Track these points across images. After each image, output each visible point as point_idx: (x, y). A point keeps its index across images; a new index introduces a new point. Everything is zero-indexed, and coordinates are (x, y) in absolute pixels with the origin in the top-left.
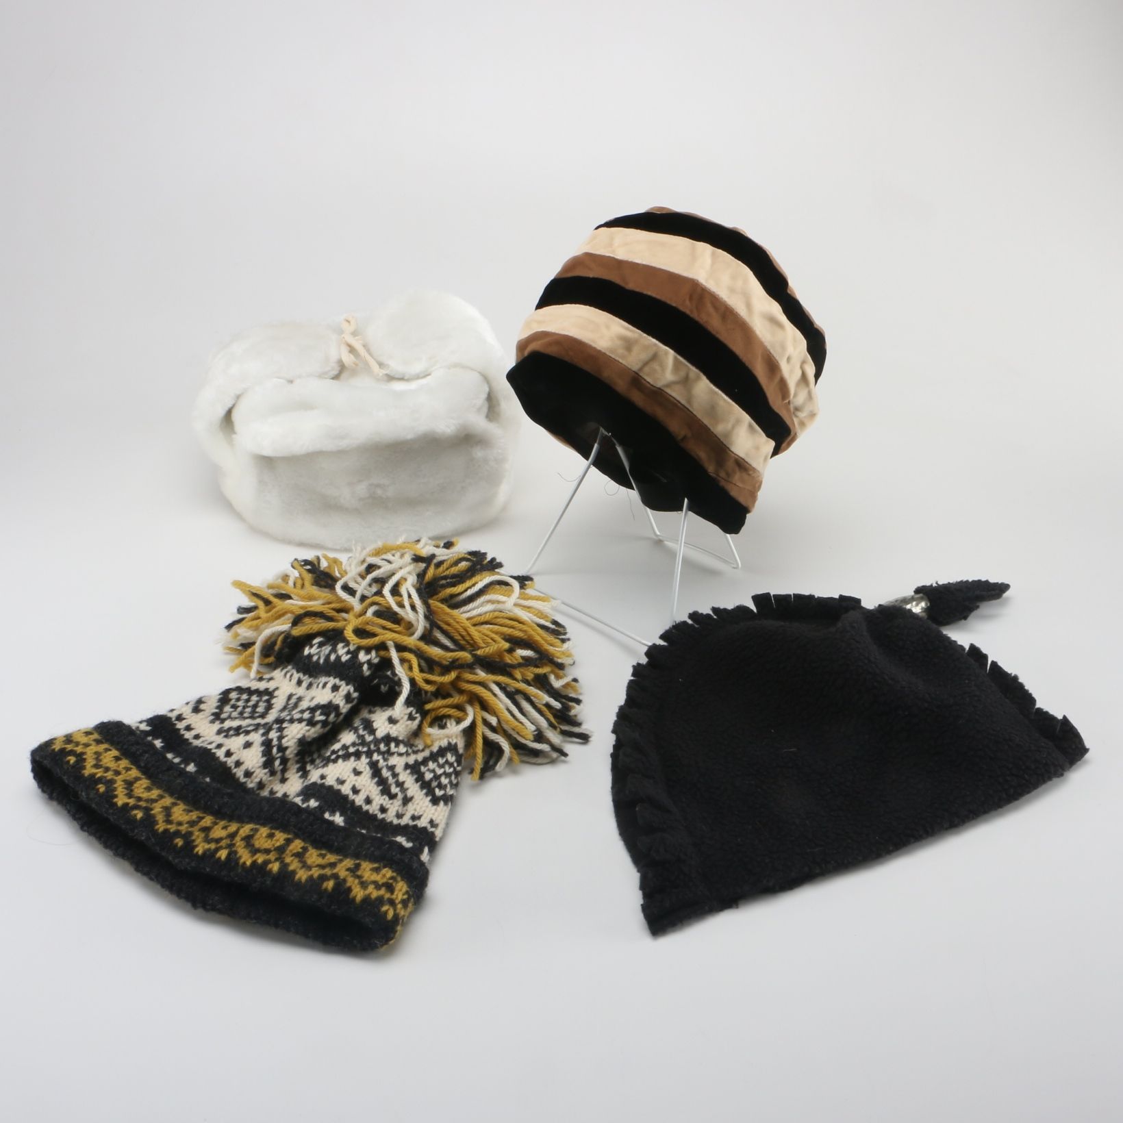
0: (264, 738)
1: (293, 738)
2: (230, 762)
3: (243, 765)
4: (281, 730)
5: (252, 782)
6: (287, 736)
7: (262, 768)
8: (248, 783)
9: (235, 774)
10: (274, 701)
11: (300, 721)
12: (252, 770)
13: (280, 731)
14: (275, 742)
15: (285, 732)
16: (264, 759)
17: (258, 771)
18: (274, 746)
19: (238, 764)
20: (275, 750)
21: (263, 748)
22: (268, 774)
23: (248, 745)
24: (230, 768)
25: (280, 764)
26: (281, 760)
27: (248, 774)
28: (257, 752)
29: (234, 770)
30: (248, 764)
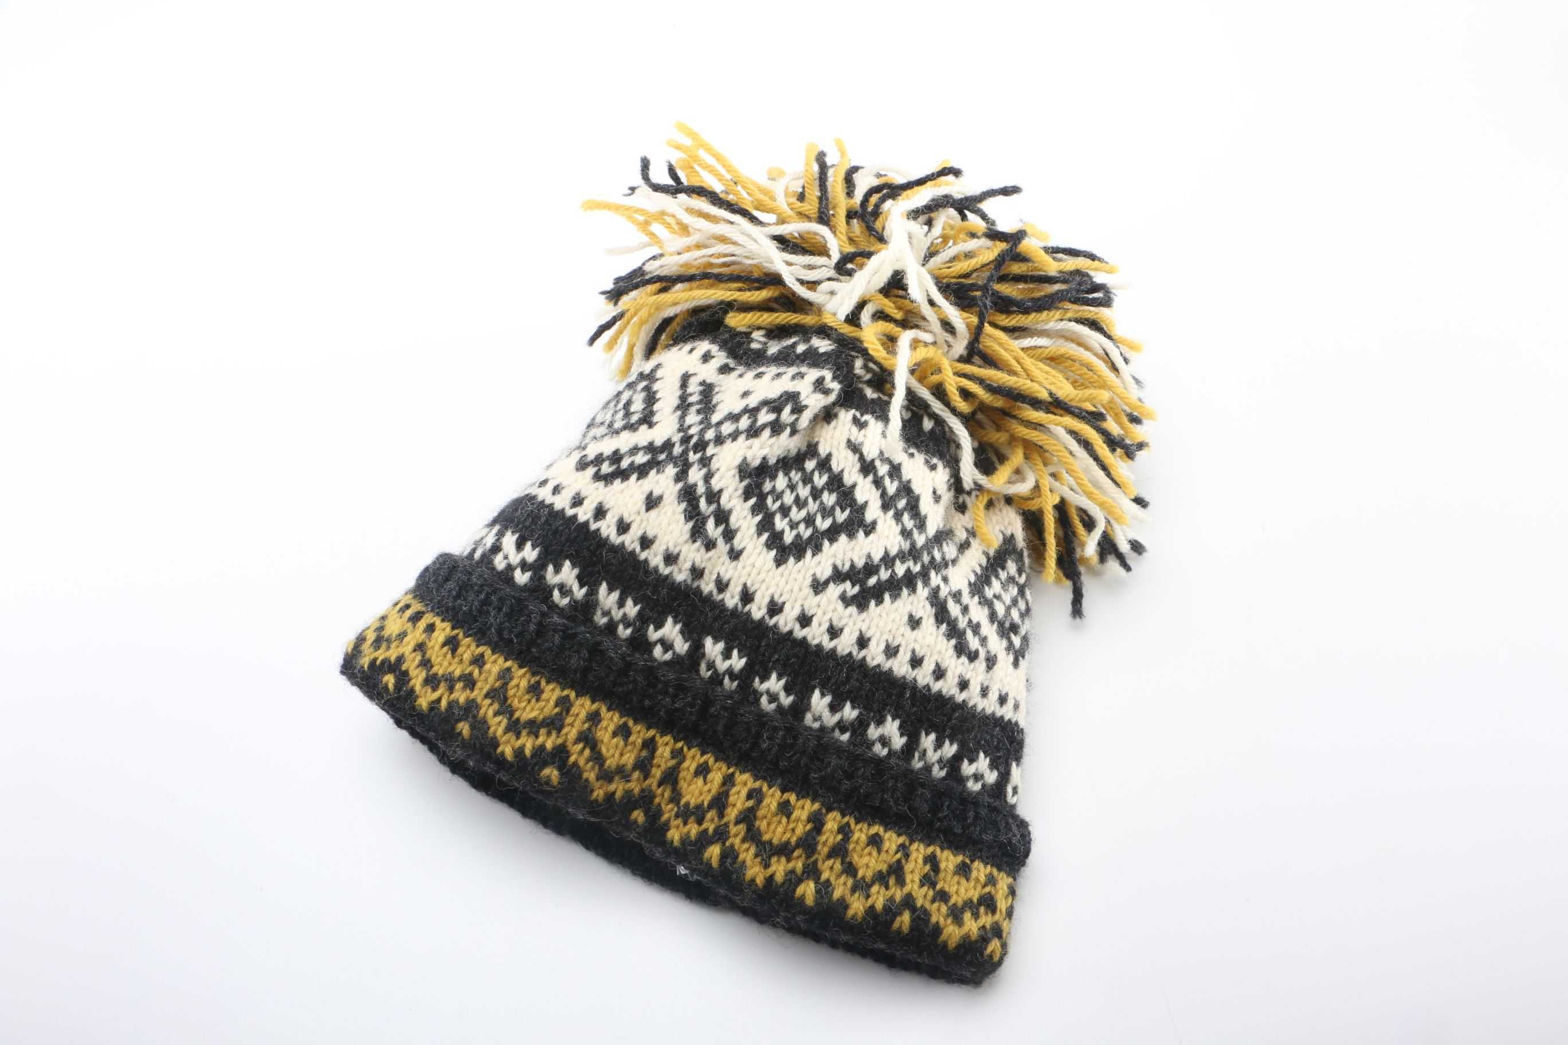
0: (680, 485)
1: (729, 470)
2: (630, 541)
3: (657, 543)
4: (705, 462)
5: (680, 571)
6: (718, 470)
7: (690, 542)
8: (675, 574)
9: (646, 561)
10: (656, 387)
11: (734, 436)
12: (676, 551)
13: (704, 466)
14: (701, 489)
15: (714, 464)
16: (691, 524)
17: (685, 549)
18: (701, 496)
19: (646, 542)
20: (703, 503)
21: (684, 505)
22: (703, 550)
23: (652, 502)
24: (633, 553)
25: (717, 525)
26: (714, 516)
27: (670, 559)
28: (674, 513)
29: (643, 556)
30: (665, 540)
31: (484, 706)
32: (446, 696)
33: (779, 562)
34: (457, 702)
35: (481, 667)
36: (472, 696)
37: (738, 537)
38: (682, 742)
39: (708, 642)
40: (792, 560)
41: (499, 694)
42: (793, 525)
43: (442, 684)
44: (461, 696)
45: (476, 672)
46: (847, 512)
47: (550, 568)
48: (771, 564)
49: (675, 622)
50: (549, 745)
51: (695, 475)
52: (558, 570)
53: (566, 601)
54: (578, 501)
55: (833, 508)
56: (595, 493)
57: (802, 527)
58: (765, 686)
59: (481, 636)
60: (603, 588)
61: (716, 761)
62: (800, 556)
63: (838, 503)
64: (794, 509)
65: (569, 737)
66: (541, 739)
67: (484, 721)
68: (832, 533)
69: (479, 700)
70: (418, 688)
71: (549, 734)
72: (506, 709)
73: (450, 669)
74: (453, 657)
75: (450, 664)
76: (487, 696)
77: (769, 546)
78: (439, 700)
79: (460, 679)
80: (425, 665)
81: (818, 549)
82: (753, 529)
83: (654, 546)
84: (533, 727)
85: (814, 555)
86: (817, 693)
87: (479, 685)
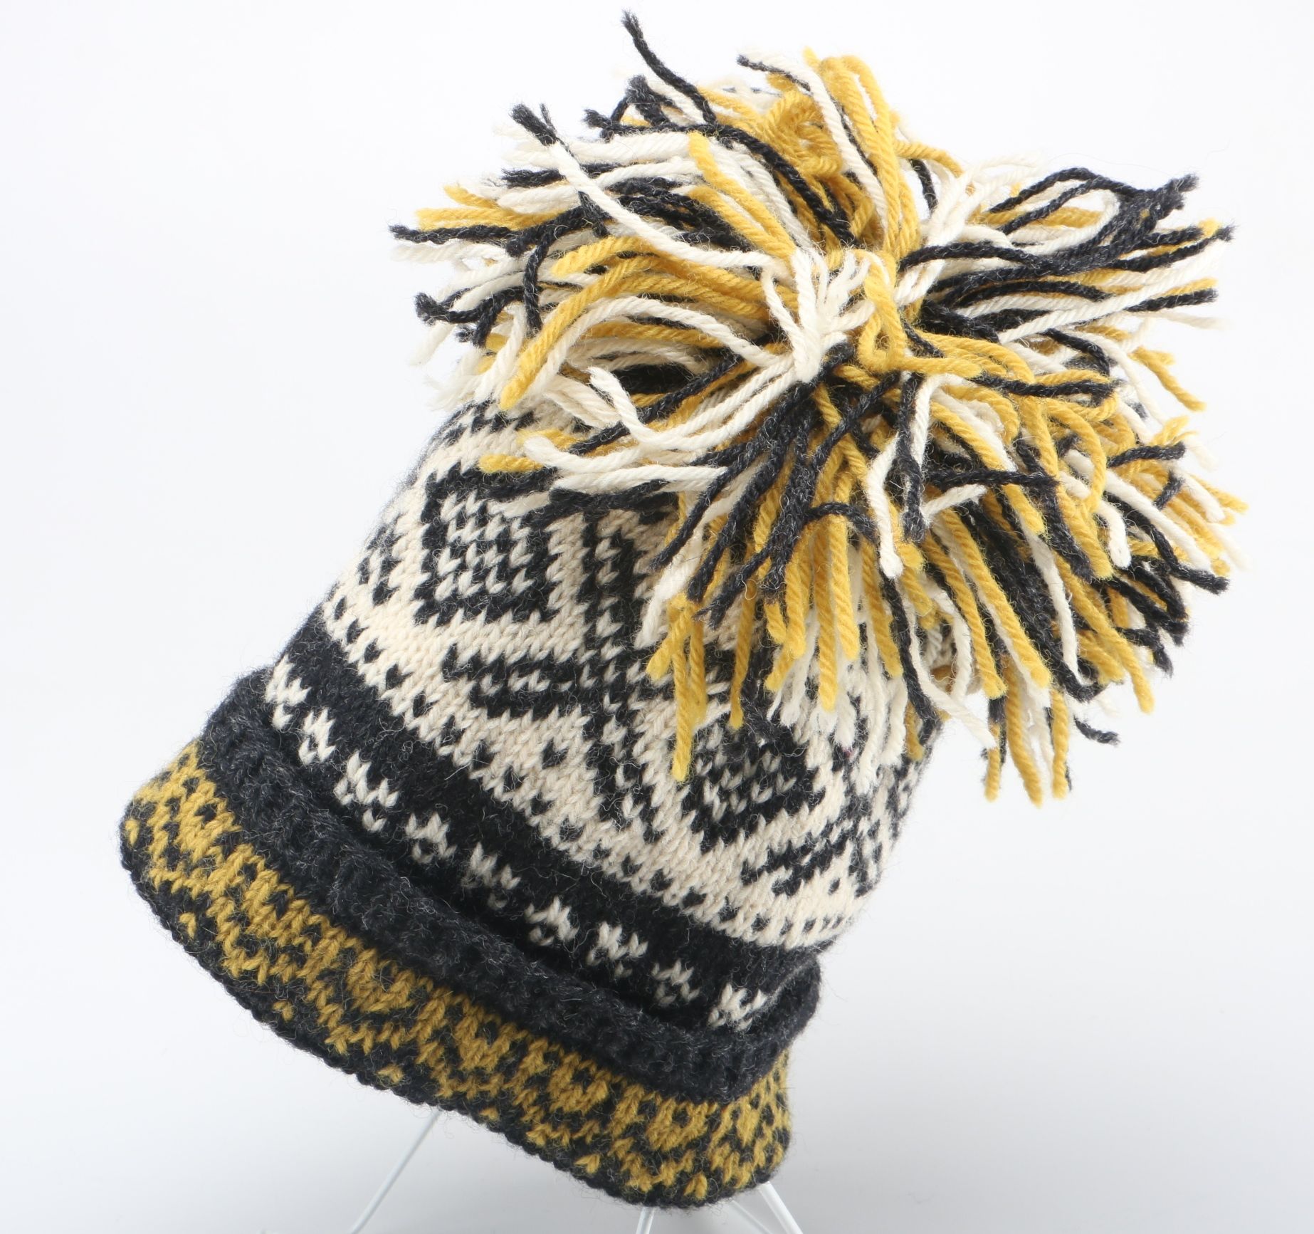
0: (591, 742)
2: (521, 798)
3: (554, 809)
4: (626, 717)
5: (581, 849)
6: (642, 734)
7: (598, 818)
8: (573, 852)
9: (537, 827)
12: (578, 825)
13: (624, 723)
14: (618, 753)
15: (638, 724)
16: (601, 797)
17: (590, 826)
18: (618, 764)
19: (540, 805)
20: (619, 774)
21: (592, 774)
22: (613, 830)
24: (521, 814)
27: (570, 833)
28: (580, 778)
29: (535, 821)
30: (565, 810)
31: (315, 989)
32: (265, 967)
33: (706, 848)
34: (280, 980)
35: (315, 943)
36: (301, 974)
37: (660, 816)
38: (558, 1046)
39: (605, 929)
40: (721, 843)
41: (335, 977)
42: (725, 794)
43: (261, 951)
44: (284, 970)
45: (308, 947)
46: (792, 782)
47: (413, 821)
48: (697, 849)
49: (564, 904)
50: (395, 1042)
51: (613, 734)
52: (423, 822)
53: (427, 859)
54: (451, 733)
55: (775, 775)
56: (476, 725)
57: (734, 799)
58: (666, 975)
59: (319, 902)
60: (478, 852)
61: (599, 1068)
62: (731, 838)
63: (782, 769)
64: (727, 774)
65: (421, 1036)
66: (384, 1037)
67: (313, 1008)
68: (770, 811)
69: (309, 981)
70: (227, 946)
71: (396, 1029)
72: (342, 994)
73: (274, 934)
74: (279, 918)
75: (273, 927)
76: (321, 977)
77: (695, 828)
78: (254, 973)
79: (284, 950)
80: (240, 920)
81: (752, 829)
82: (678, 808)
83: (549, 814)
84: (378, 1021)
85: (747, 837)
86: (729, 990)
87: (310, 963)
